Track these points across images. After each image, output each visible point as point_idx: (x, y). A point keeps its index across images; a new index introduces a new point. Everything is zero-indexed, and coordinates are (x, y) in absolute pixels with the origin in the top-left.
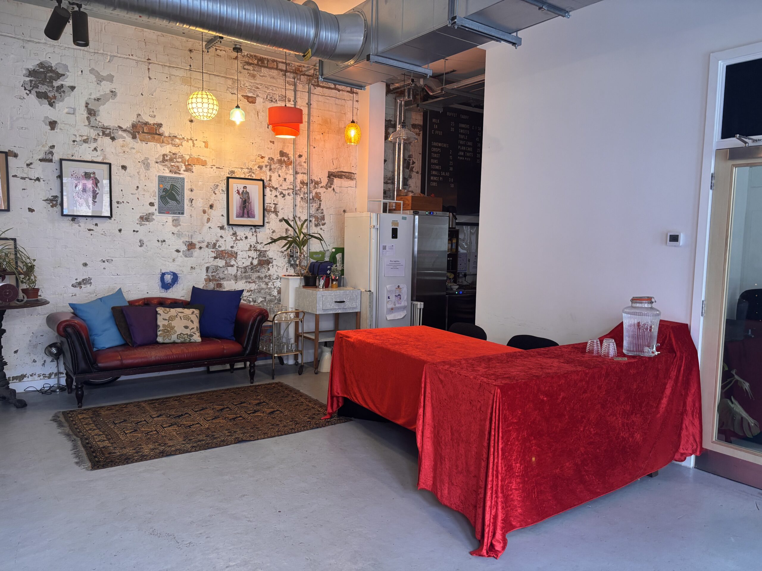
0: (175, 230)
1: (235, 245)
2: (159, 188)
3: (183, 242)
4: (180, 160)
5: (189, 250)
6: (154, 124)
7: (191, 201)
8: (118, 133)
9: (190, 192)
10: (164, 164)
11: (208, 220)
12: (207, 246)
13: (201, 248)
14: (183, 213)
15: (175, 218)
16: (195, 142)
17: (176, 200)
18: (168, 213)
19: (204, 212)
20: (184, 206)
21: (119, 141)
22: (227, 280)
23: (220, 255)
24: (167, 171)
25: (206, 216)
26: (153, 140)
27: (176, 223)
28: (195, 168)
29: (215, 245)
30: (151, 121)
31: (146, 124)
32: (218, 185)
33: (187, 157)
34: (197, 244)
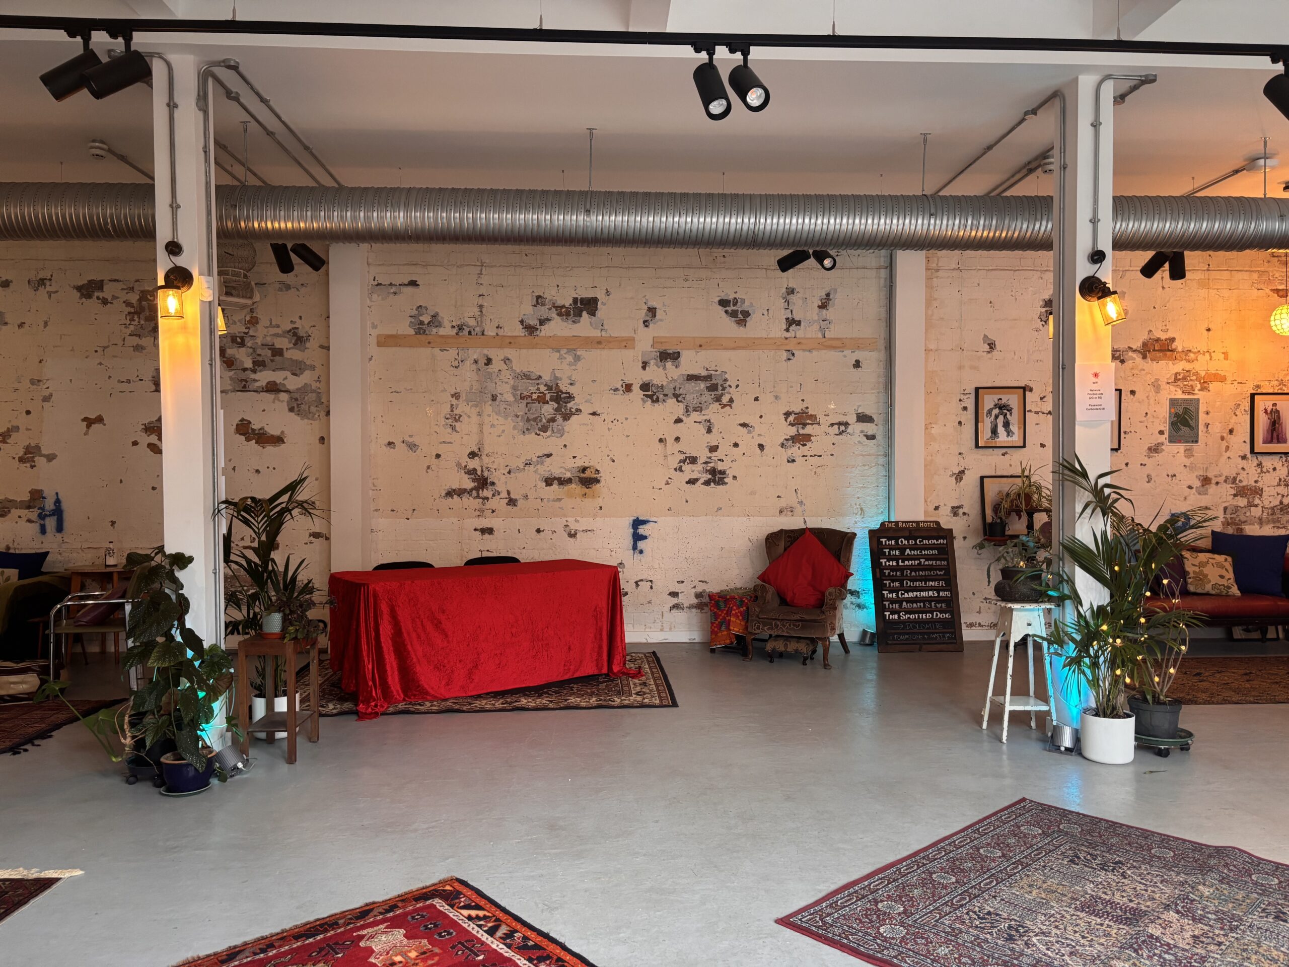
0: (1187, 462)
1: (1260, 479)
2: (1170, 413)
3: (1197, 477)
4: (1194, 378)
5: (1203, 486)
6: (1166, 340)
7: (1207, 425)
8: (1127, 354)
9: (1206, 416)
10: (1176, 384)
11: (1227, 448)
12: (1225, 481)
13: (1217, 483)
14: (1197, 442)
15: (1188, 447)
16: (1213, 354)
17: (1189, 426)
18: (1180, 442)
19: (1222, 438)
20: (1198, 433)
21: (1129, 364)
22: (1250, 524)
23: (1241, 492)
24: (1180, 392)
25: (1224, 444)
26: (1165, 357)
27: (1189, 453)
28: (1212, 386)
29: (1235, 479)
30: (1163, 336)
31: (1158, 340)
32: (1239, 405)
33: (1203, 374)
34: (1213, 478)
